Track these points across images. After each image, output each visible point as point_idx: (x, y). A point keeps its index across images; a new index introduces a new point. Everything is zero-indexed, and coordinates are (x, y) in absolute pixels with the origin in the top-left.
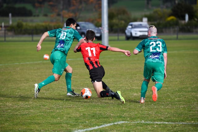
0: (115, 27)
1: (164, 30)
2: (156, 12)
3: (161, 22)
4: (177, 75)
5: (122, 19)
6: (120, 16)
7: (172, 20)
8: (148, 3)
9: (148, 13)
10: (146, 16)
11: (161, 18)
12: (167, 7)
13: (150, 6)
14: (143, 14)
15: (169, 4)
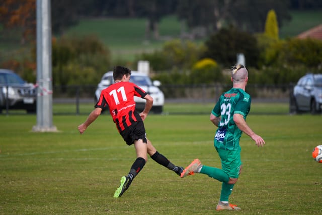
0: (72, 83)
1: (187, 91)
2: (169, 48)
3: (181, 72)
4: (209, 198)
5: (88, 64)
6: (83, 57)
7: (208, 66)
8: (152, 28)
9: (151, 50)
10: (146, 58)
11: (181, 63)
12: (197, 38)
13: (156, 34)
14: (140, 52)
15: (201, 31)
